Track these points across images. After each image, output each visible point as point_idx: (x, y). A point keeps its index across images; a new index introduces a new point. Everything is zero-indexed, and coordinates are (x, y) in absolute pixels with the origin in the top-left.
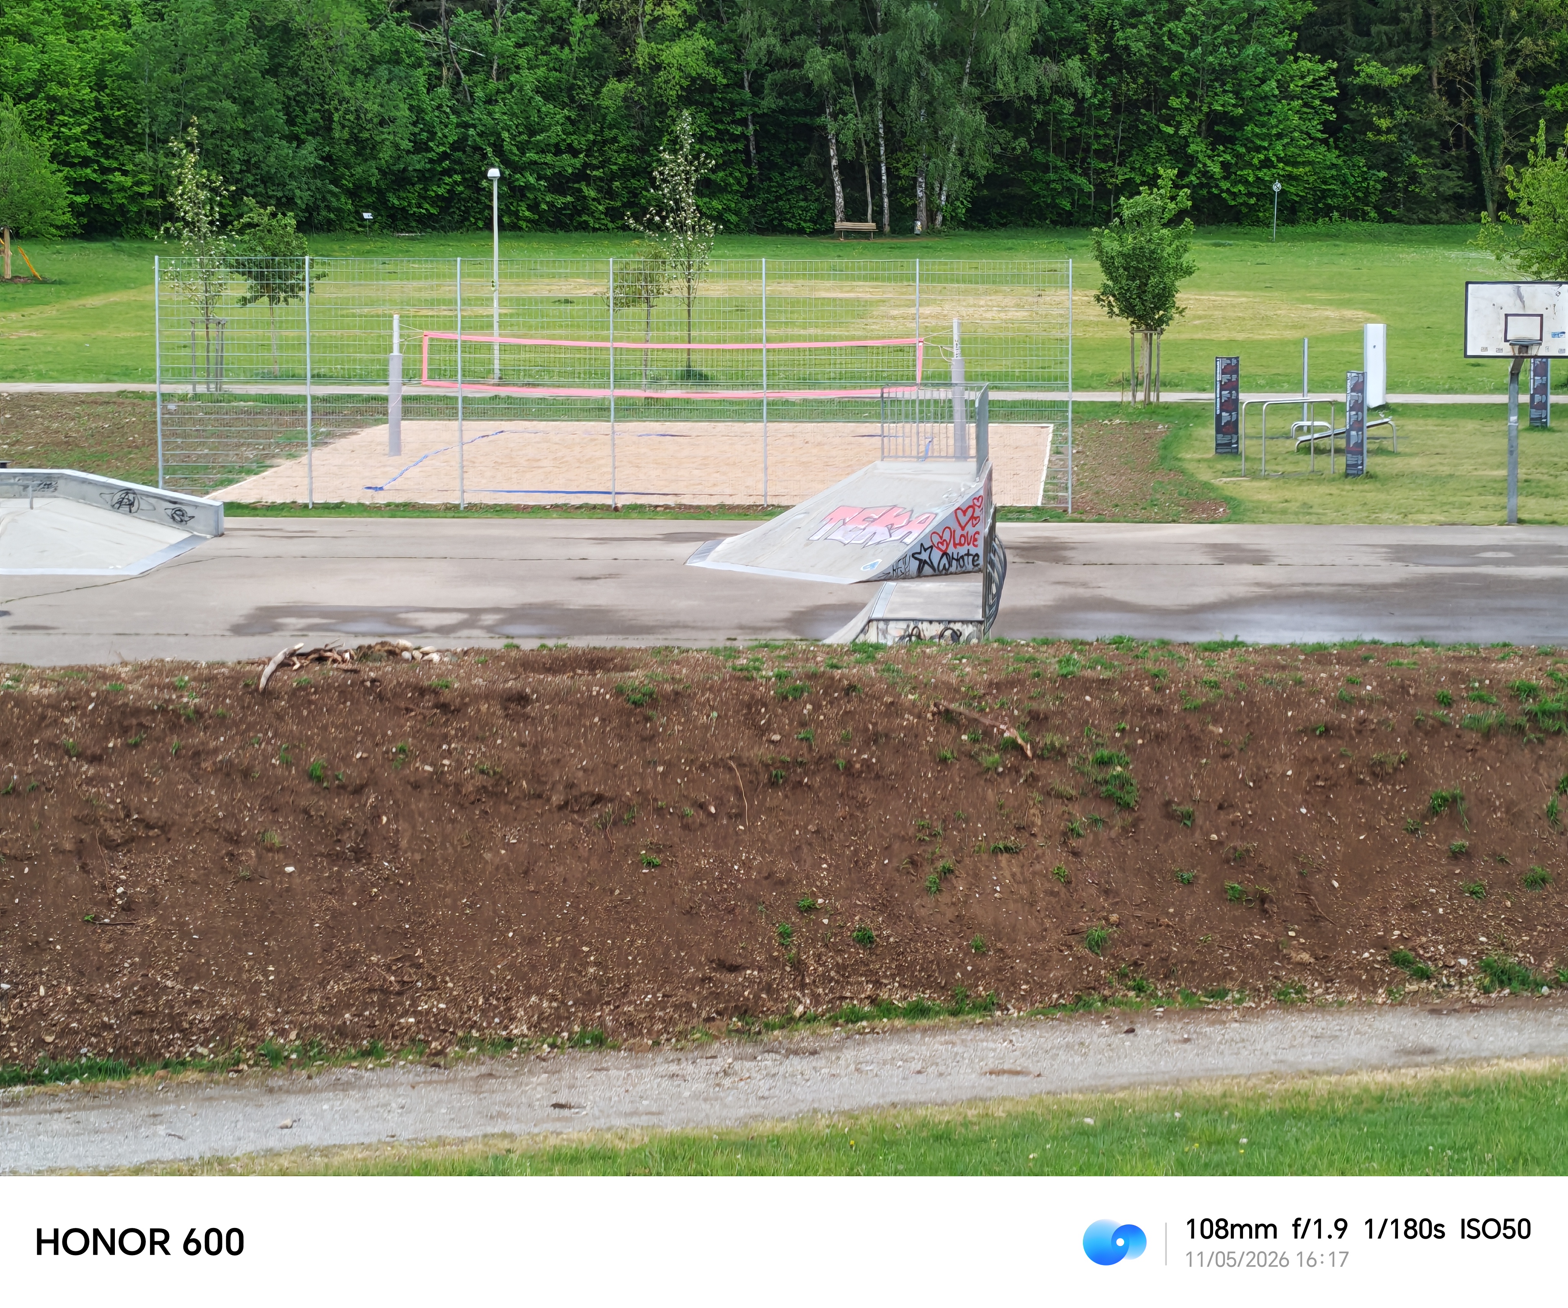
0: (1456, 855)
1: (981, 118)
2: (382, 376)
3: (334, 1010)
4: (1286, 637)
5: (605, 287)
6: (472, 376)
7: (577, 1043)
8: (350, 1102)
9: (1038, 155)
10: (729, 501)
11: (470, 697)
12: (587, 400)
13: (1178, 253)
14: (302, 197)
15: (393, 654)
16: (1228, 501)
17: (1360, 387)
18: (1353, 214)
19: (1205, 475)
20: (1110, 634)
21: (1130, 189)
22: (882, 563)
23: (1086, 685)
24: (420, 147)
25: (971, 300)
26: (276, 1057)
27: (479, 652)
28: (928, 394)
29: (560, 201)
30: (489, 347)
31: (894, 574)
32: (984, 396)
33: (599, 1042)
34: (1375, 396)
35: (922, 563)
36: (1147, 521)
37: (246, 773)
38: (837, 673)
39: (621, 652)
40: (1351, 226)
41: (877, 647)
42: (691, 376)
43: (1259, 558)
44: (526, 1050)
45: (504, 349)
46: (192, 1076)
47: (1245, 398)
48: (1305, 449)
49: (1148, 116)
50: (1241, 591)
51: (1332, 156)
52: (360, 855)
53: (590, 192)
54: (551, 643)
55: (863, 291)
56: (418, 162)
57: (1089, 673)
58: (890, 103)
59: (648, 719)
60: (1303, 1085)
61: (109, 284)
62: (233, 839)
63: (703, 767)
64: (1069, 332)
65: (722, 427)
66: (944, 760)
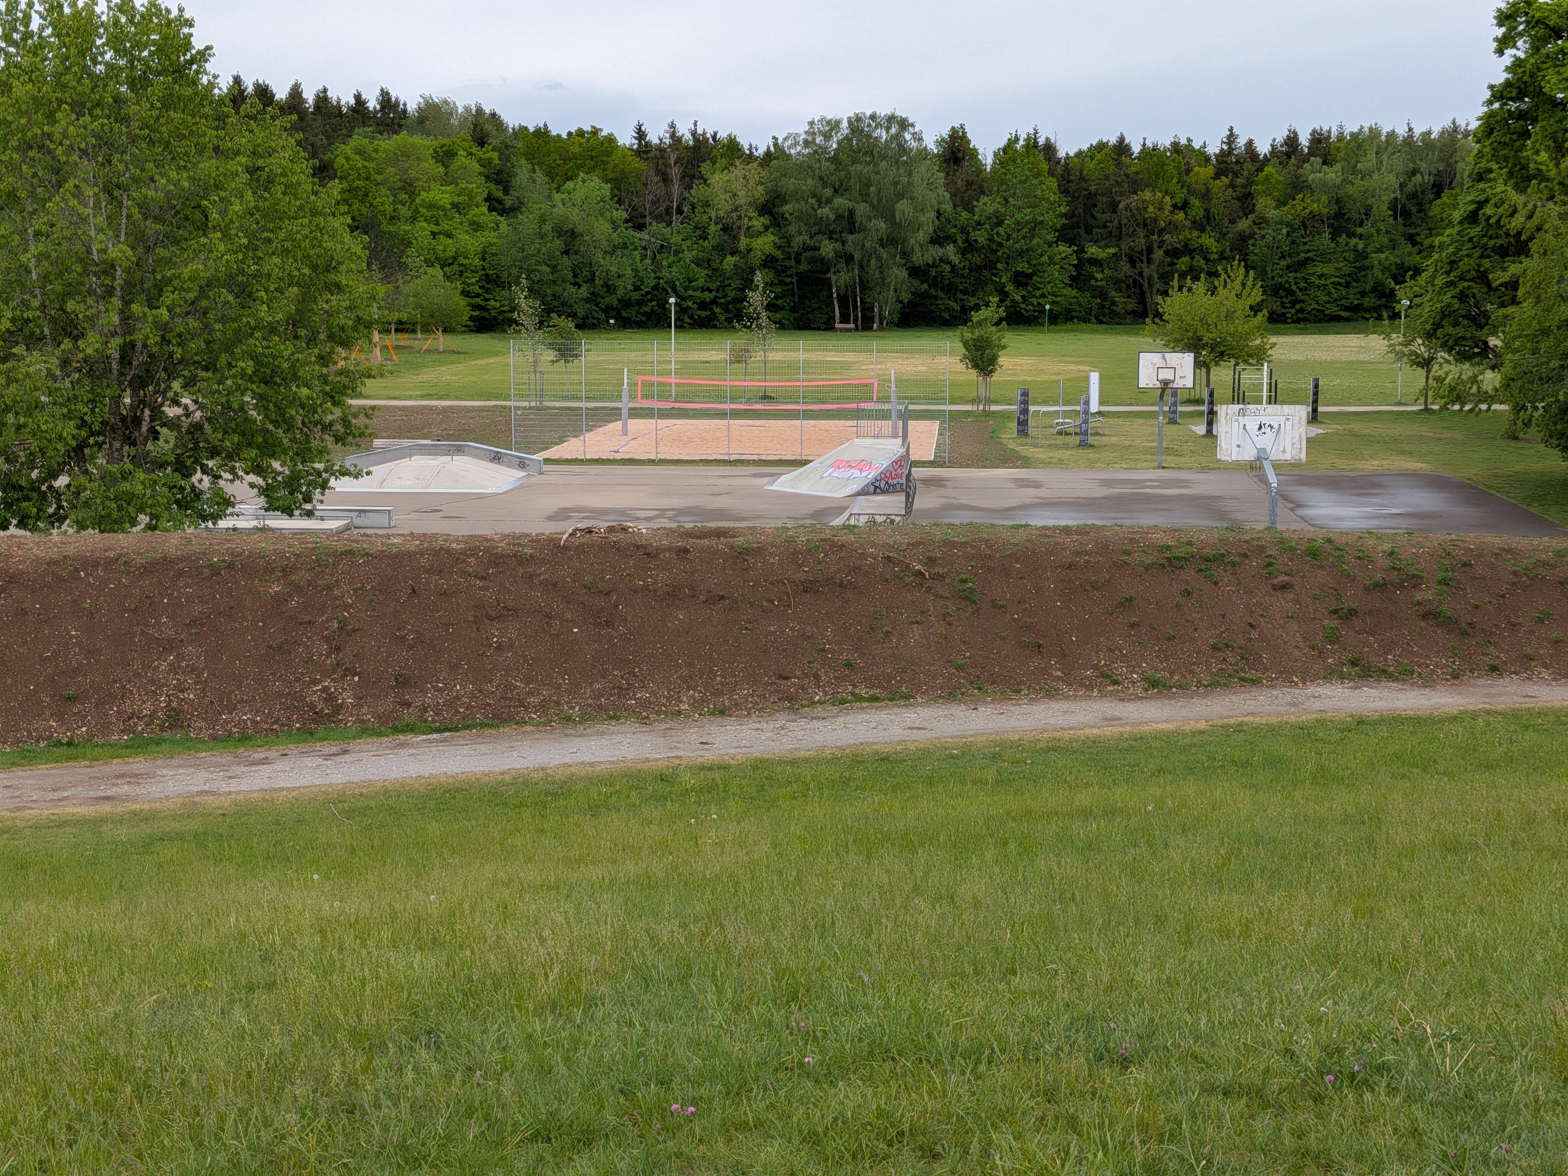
0: (1132, 626)
1: (905, 274)
2: (619, 398)
3: (597, 698)
4: (1050, 523)
5: (725, 355)
6: (662, 397)
7: (712, 714)
8: (604, 741)
9: (933, 292)
10: (784, 458)
11: (660, 550)
12: (716, 409)
13: (1000, 339)
14: (581, 312)
15: (624, 529)
16: (1022, 458)
17: (1087, 403)
18: (1084, 320)
19: (1012, 446)
20: (966, 521)
21: (977, 308)
22: (854, 488)
23: (954, 544)
24: (637, 289)
25: (900, 361)
26: (569, 719)
27: (665, 529)
28: (879, 406)
29: (704, 314)
30: (670, 385)
31: (863, 493)
32: (906, 407)
33: (722, 713)
34: (1094, 407)
35: (876, 487)
36: (984, 467)
37: (555, 585)
38: (836, 539)
39: (733, 529)
40: (1083, 326)
41: (855, 527)
42: (766, 397)
43: (1037, 485)
44: (688, 716)
45: (677, 385)
46: (529, 728)
47: (1032, 408)
48: (1060, 433)
49: (986, 273)
50: (1028, 501)
51: (1074, 292)
52: (609, 624)
53: (718, 310)
54: (699, 525)
55: (849, 357)
56: (636, 296)
57: (956, 539)
58: (861, 267)
59: (746, 560)
60: (1057, 735)
61: (490, 354)
62: (549, 616)
63: (771, 583)
64: (947, 376)
65: (780, 422)
66: (887, 580)
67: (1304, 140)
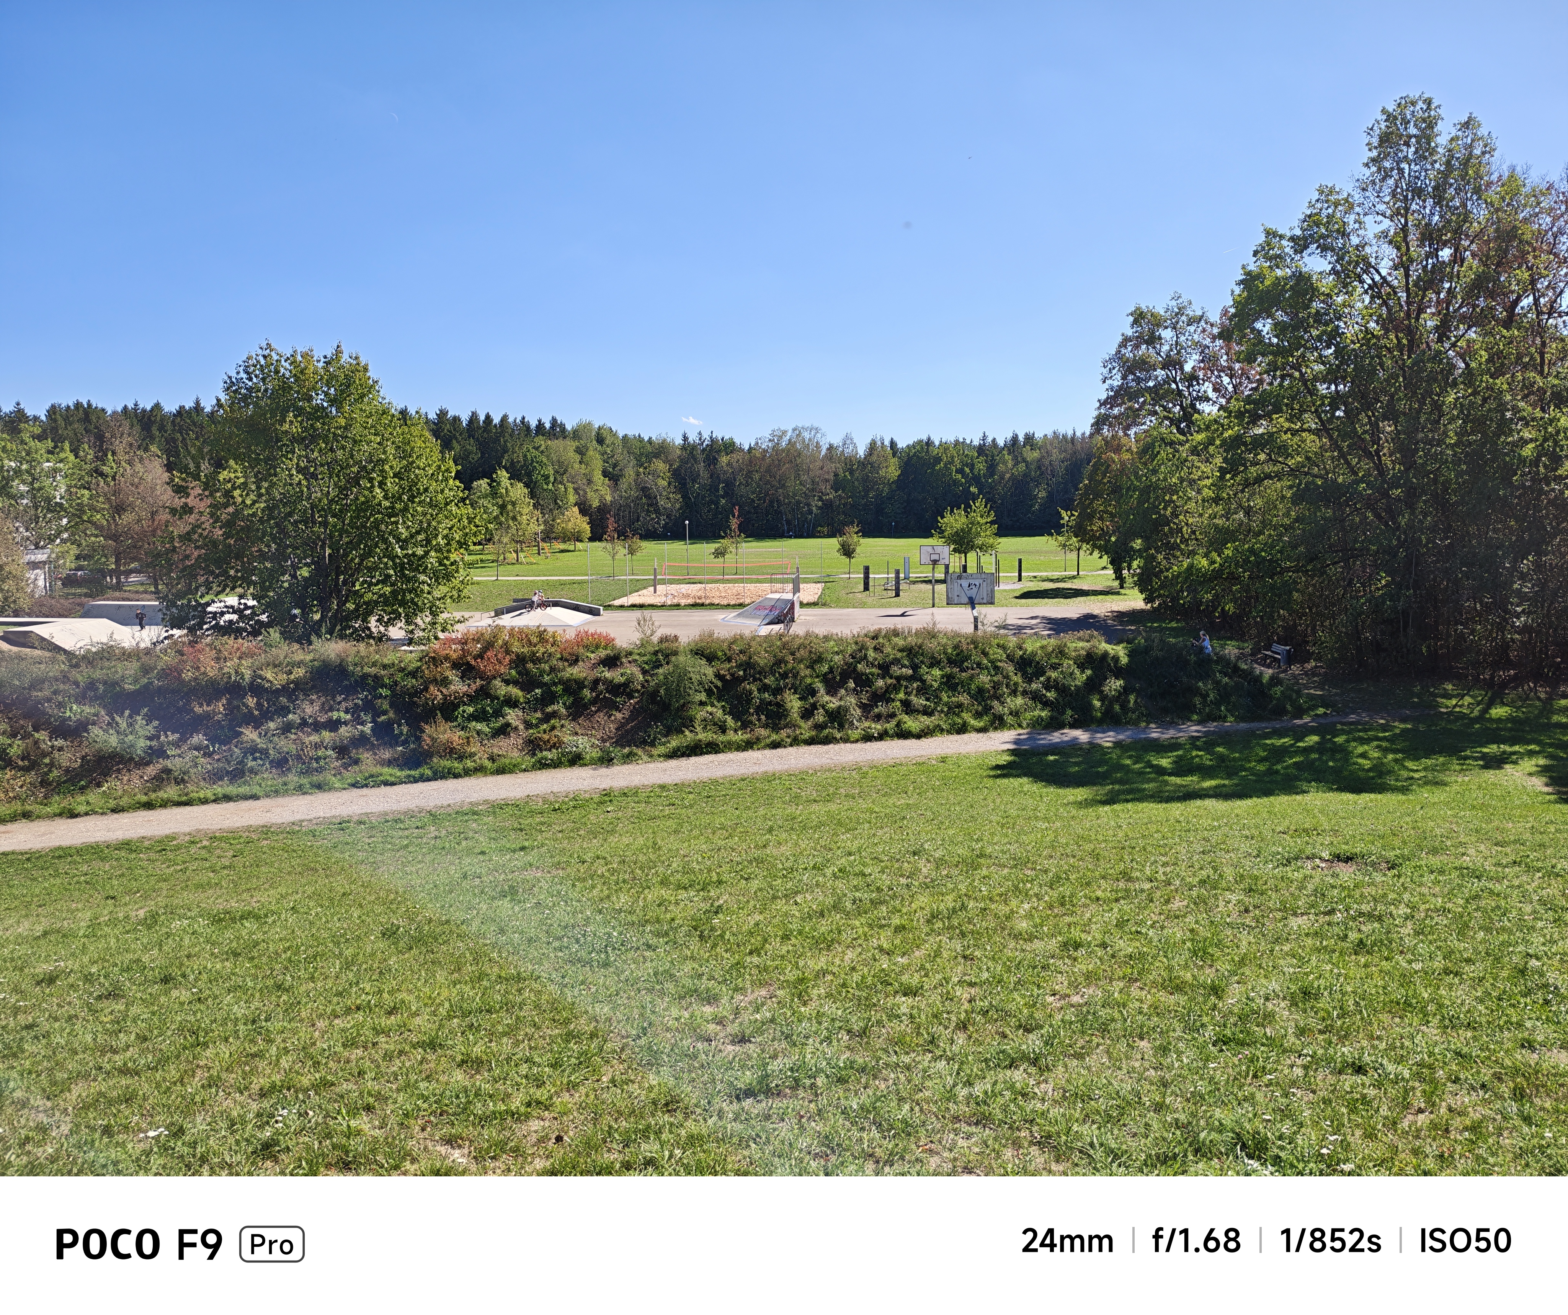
13: (857, 541)
16: (863, 603)
17: (898, 572)
19: (859, 596)
22: (767, 620)
34: (904, 575)
36: (840, 608)
64: (828, 560)
67: (1021, 438)
